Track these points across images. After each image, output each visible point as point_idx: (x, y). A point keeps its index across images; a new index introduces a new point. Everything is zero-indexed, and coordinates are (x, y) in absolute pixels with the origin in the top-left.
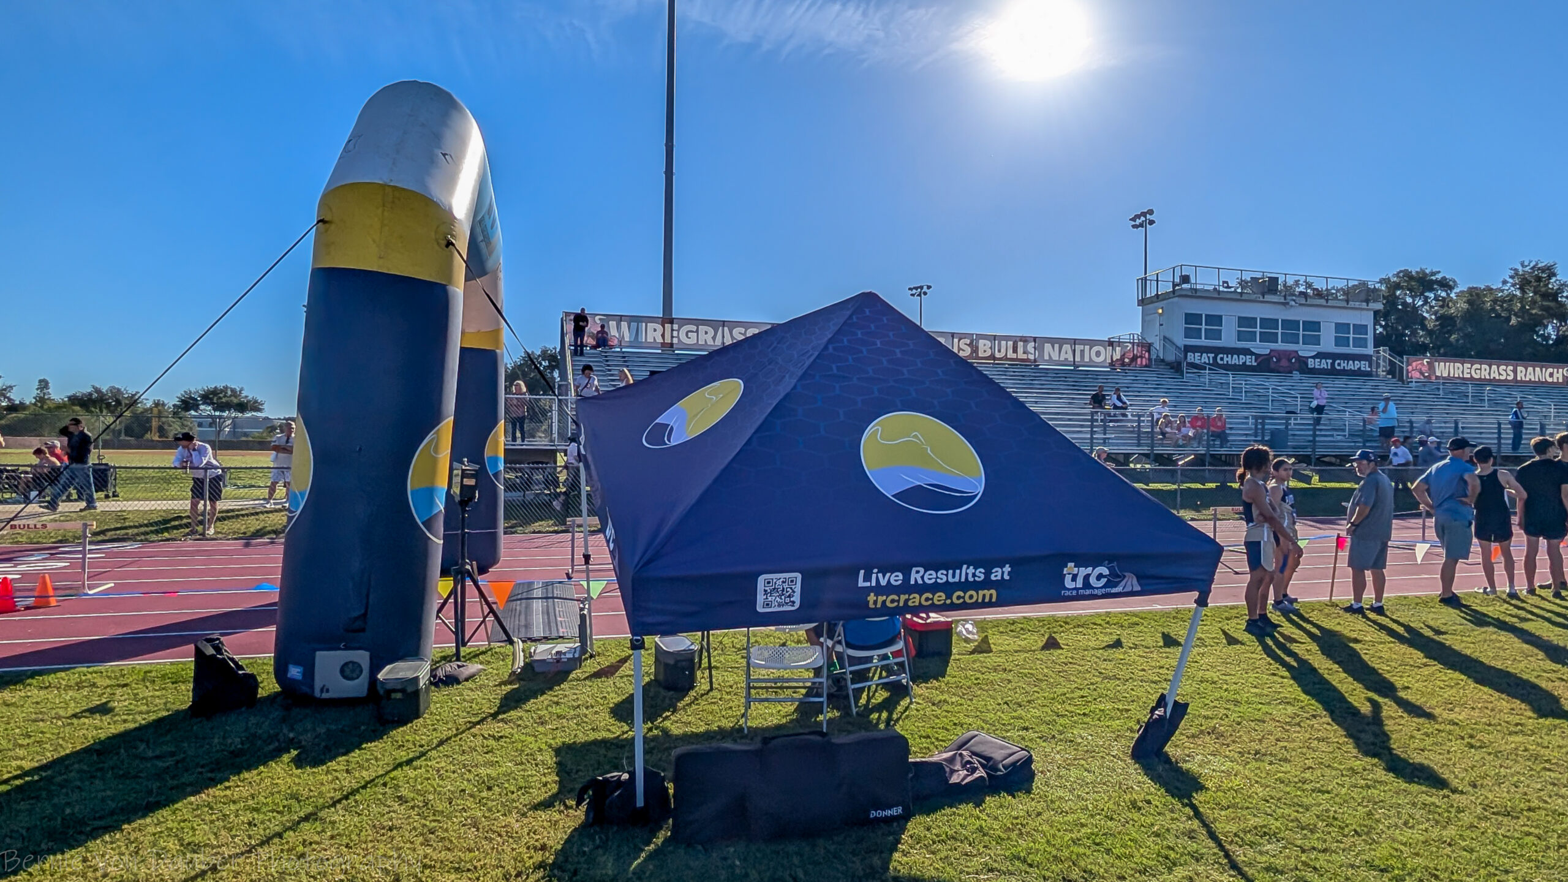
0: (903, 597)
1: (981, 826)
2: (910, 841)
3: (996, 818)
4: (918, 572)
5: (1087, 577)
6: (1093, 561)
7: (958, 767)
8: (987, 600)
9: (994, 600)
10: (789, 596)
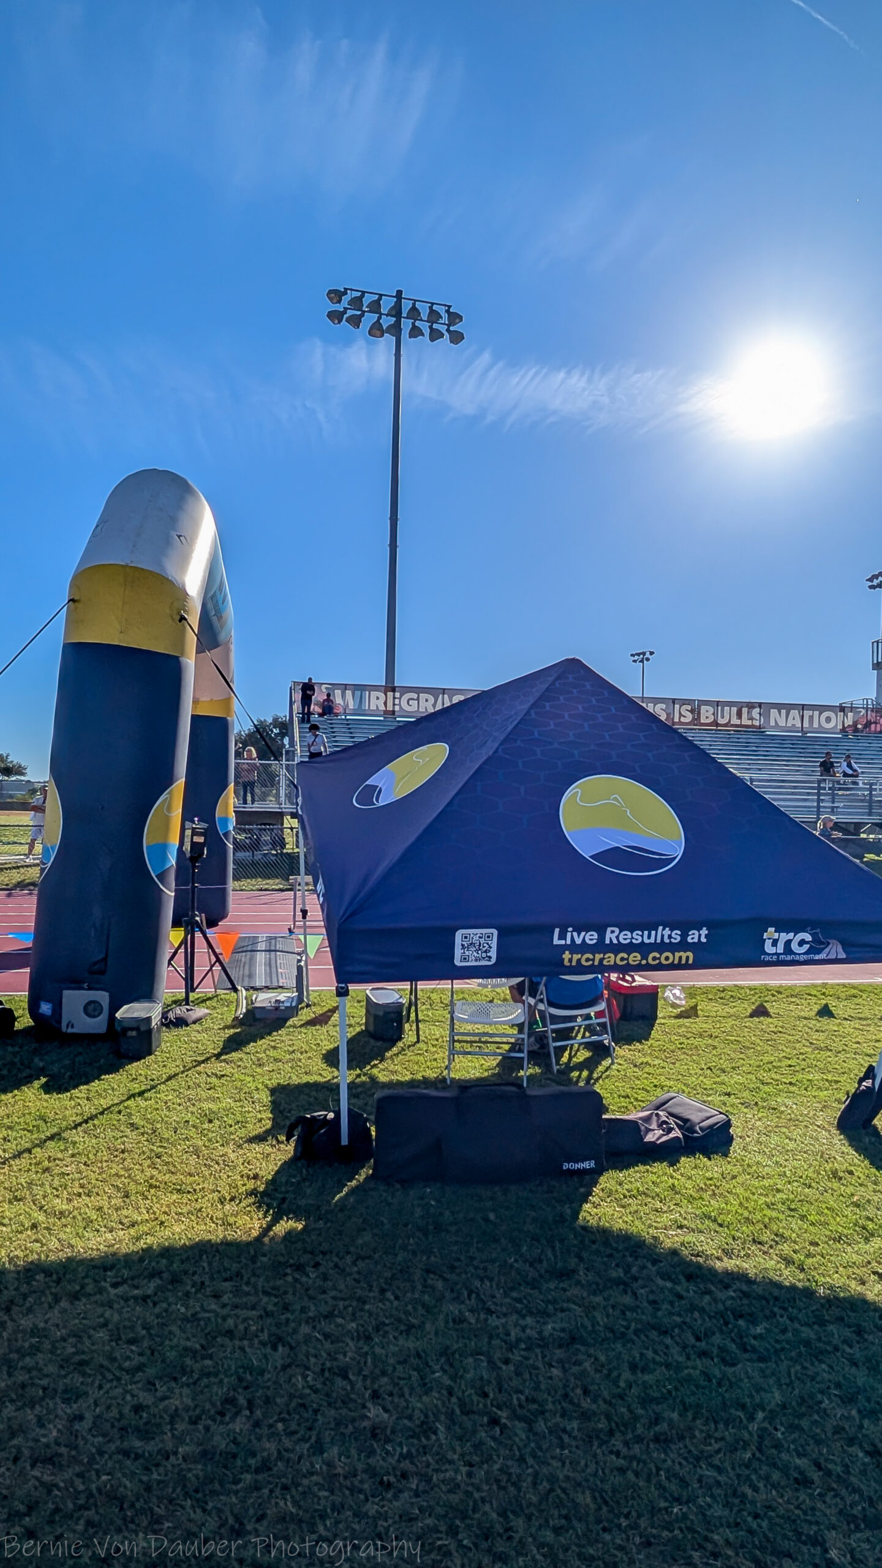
0: (598, 956)
1: (673, 1185)
2: (601, 1194)
3: (690, 1178)
4: (612, 932)
5: (788, 943)
6: (796, 926)
7: (654, 1126)
8: (683, 962)
9: (690, 962)
10: (486, 952)
